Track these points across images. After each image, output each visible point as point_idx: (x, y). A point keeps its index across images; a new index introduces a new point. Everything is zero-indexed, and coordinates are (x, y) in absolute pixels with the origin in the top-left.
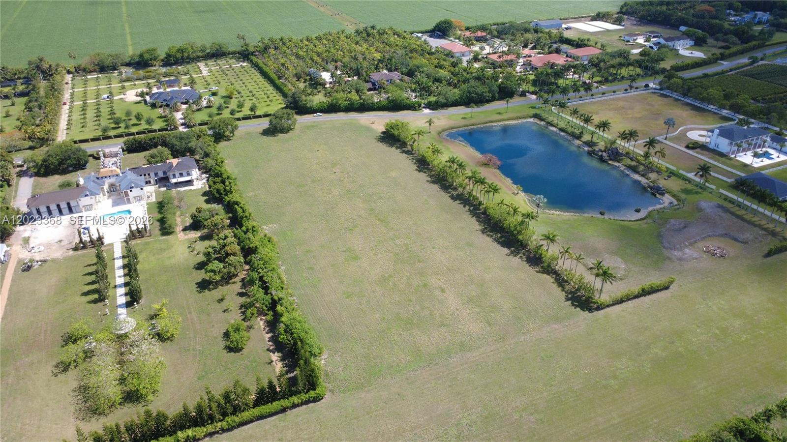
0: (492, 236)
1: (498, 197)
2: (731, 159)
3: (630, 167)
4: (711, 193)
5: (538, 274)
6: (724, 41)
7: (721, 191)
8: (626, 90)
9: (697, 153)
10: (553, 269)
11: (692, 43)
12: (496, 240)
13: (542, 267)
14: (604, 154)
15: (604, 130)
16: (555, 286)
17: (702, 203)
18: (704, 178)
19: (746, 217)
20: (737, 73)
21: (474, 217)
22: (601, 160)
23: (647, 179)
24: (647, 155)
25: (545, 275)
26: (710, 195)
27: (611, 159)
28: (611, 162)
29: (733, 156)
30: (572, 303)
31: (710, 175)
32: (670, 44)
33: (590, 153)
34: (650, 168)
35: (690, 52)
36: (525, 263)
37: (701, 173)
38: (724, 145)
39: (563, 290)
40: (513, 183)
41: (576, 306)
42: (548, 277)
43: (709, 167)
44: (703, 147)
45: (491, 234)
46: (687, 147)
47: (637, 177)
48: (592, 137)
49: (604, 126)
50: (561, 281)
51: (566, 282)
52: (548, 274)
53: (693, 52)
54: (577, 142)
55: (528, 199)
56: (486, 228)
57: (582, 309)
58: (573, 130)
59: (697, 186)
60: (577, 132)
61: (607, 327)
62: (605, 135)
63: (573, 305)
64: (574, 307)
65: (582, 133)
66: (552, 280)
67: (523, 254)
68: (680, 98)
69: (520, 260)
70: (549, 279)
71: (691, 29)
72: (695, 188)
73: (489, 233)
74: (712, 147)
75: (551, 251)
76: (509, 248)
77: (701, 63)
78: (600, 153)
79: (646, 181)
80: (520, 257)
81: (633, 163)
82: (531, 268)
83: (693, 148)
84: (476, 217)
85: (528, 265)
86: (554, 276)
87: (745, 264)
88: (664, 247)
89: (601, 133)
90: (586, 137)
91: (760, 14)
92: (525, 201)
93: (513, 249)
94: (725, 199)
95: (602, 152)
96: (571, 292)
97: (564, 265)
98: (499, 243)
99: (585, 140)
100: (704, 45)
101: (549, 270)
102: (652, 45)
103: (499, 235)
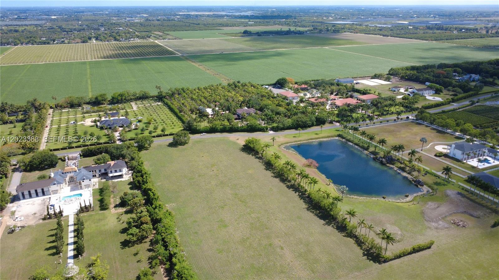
0: (313, 212)
1: (317, 187)
2: (464, 163)
3: (400, 168)
4: (453, 185)
5: (345, 238)
6: (453, 91)
7: (460, 183)
8: (395, 120)
9: (442, 159)
10: (354, 235)
11: (434, 92)
12: (316, 215)
13: (347, 233)
14: (384, 160)
15: (383, 145)
16: (356, 246)
17: (448, 191)
18: (448, 175)
19: (477, 200)
20: (463, 110)
21: (302, 200)
22: (382, 163)
23: (412, 175)
24: (410, 161)
25: (349, 238)
26: (453, 186)
27: (388, 163)
28: (388, 165)
29: (465, 161)
30: (367, 258)
31: (452, 173)
32: (420, 93)
33: (374, 159)
34: (413, 169)
35: (433, 97)
36: (335, 230)
37: (445, 172)
38: (458, 154)
39: (361, 249)
40: (326, 178)
41: (370, 260)
42: (351, 239)
43: (450, 168)
44: (446, 156)
45: (313, 210)
46: (436, 155)
47: (405, 174)
48: (375, 149)
49: (383, 142)
50: (359, 243)
51: (363, 243)
52: (351, 238)
53: (435, 98)
54: (366, 152)
55: (336, 188)
56: (309, 207)
57: (374, 262)
58: (363, 145)
59: (444, 180)
60: (366, 146)
61: (392, 274)
62: (383, 148)
63: (368, 259)
64: (368, 260)
65: (369, 146)
66: (354, 242)
67: (335, 224)
68: (429, 125)
69: (332, 228)
70: (351, 241)
71: (433, 84)
72: (442, 181)
73: (311, 210)
74: (451, 155)
75: (352, 222)
76: (324, 220)
77: (440, 104)
78: (381, 159)
79: (411, 177)
80: (332, 226)
81: (402, 166)
82: (339, 233)
83: (439, 156)
84: (303, 200)
85: (337, 231)
86: (355, 239)
87: (479, 232)
88: (426, 220)
89: (381, 147)
90: (372, 149)
91: (473, 76)
92: (334, 189)
93: (327, 221)
94: (463, 189)
95: (382, 158)
96: (366, 250)
97: (361, 232)
98: (318, 217)
99: (371, 151)
100: (441, 93)
101: (351, 235)
102: (410, 94)
103: (318, 212)
